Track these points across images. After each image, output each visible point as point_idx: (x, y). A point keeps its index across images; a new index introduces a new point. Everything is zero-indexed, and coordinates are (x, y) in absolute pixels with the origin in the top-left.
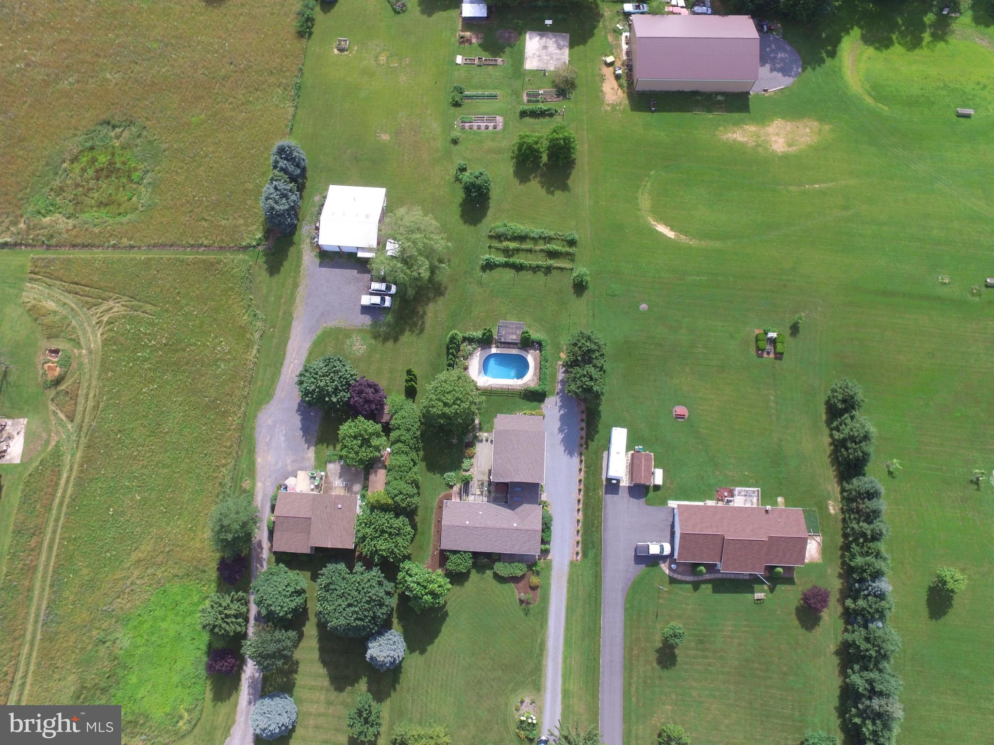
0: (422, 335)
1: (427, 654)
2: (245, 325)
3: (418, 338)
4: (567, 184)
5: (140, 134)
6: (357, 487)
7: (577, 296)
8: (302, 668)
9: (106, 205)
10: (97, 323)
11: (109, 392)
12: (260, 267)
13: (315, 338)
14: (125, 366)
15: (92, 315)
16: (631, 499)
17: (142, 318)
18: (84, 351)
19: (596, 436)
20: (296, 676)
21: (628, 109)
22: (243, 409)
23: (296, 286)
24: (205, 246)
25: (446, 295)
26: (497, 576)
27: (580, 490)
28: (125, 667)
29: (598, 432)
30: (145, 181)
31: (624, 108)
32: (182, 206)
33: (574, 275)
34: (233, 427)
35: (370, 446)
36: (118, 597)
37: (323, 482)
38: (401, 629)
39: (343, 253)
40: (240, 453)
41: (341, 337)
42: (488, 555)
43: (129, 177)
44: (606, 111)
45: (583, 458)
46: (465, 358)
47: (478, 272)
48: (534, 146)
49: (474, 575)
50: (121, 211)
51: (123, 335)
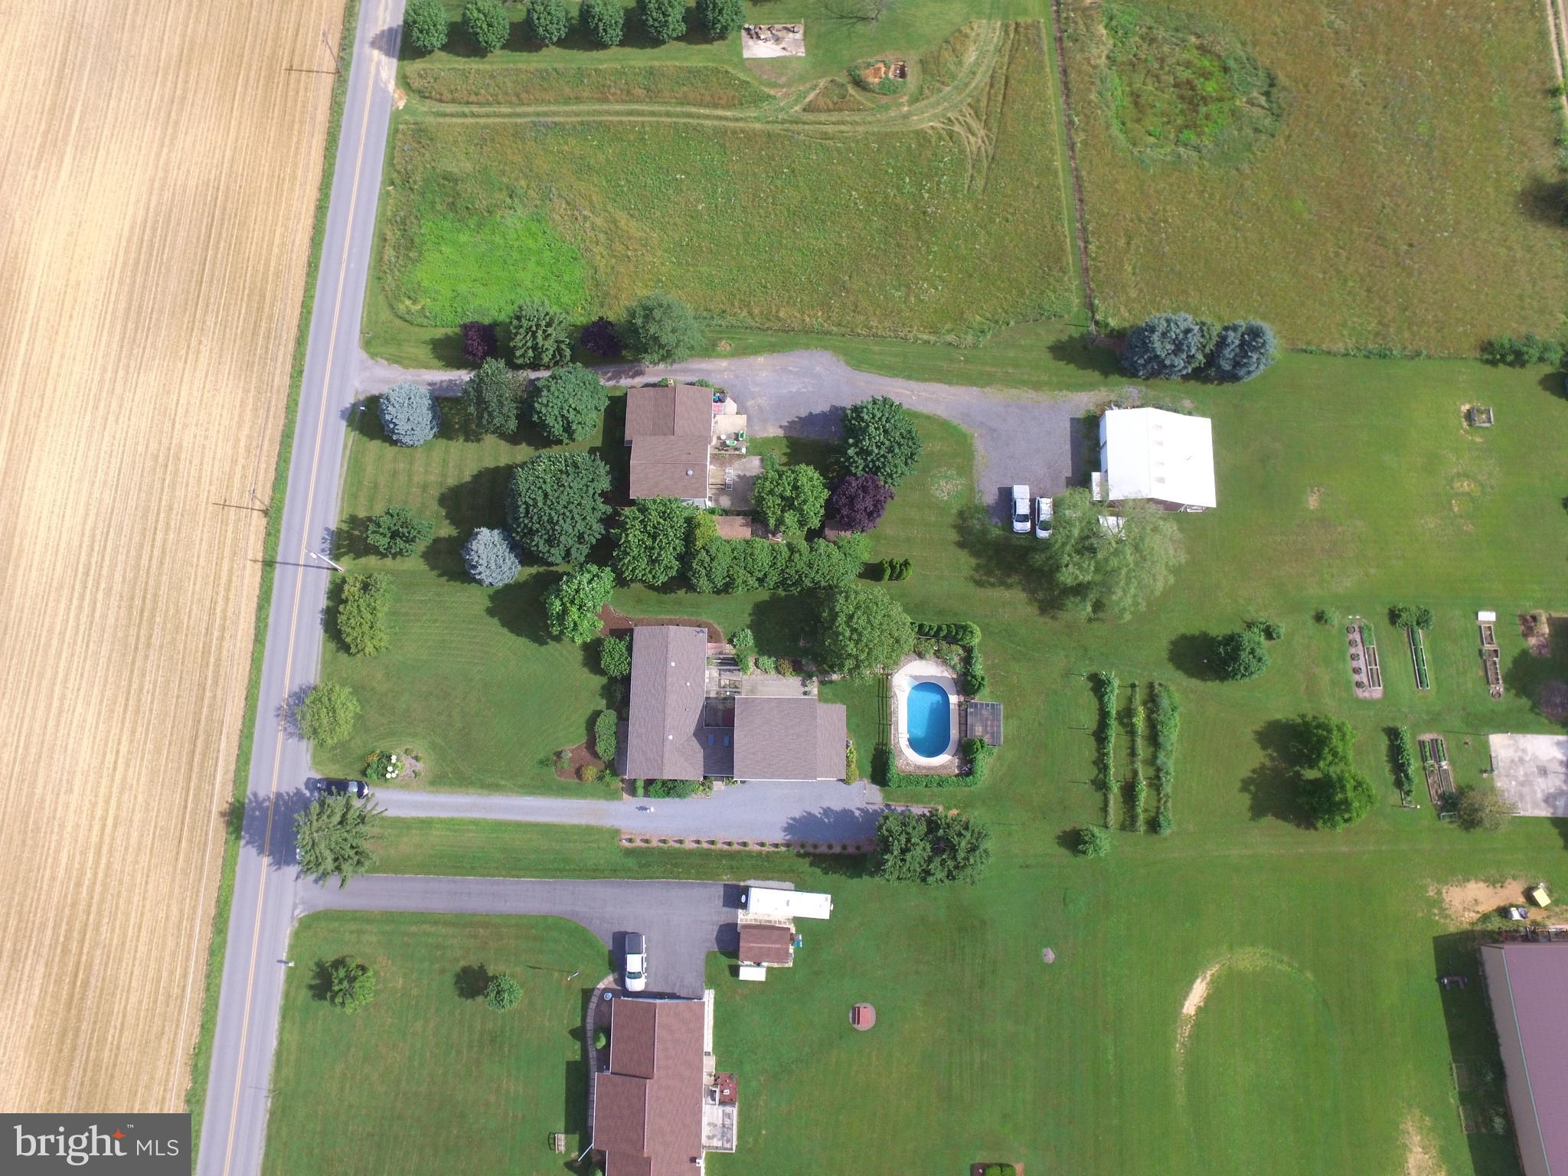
0: (972, 584)
1: (488, 619)
2: (965, 320)
3: (966, 579)
4: (1265, 815)
5: (1260, 131)
6: (725, 502)
7: (1059, 837)
8: (472, 446)
9: (1136, 104)
10: (949, 119)
11: (850, 150)
12: (1062, 331)
13: (955, 422)
14: (888, 164)
15: (961, 111)
16: (716, 928)
17: (962, 176)
18: (906, 109)
19: (818, 871)
20: (461, 440)
21: (1439, 932)
22: (835, 329)
23: (1037, 386)
24: (1086, 248)
25: (1041, 620)
26: (597, 714)
27: (729, 844)
28: (479, 225)
29: (826, 873)
30: (1182, 150)
31: (1437, 922)
32: (1149, 207)
33: (1096, 830)
34: (808, 319)
35: (783, 511)
36: (568, 203)
37: (732, 452)
38: (522, 579)
39: (1099, 452)
40: (770, 332)
41: (959, 460)
42: (625, 702)
43: (1186, 127)
44: (1425, 888)
45: (783, 849)
46: (938, 654)
47: (1088, 669)
48: (1326, 750)
49: (599, 681)
50: (1129, 125)
51: (935, 154)
